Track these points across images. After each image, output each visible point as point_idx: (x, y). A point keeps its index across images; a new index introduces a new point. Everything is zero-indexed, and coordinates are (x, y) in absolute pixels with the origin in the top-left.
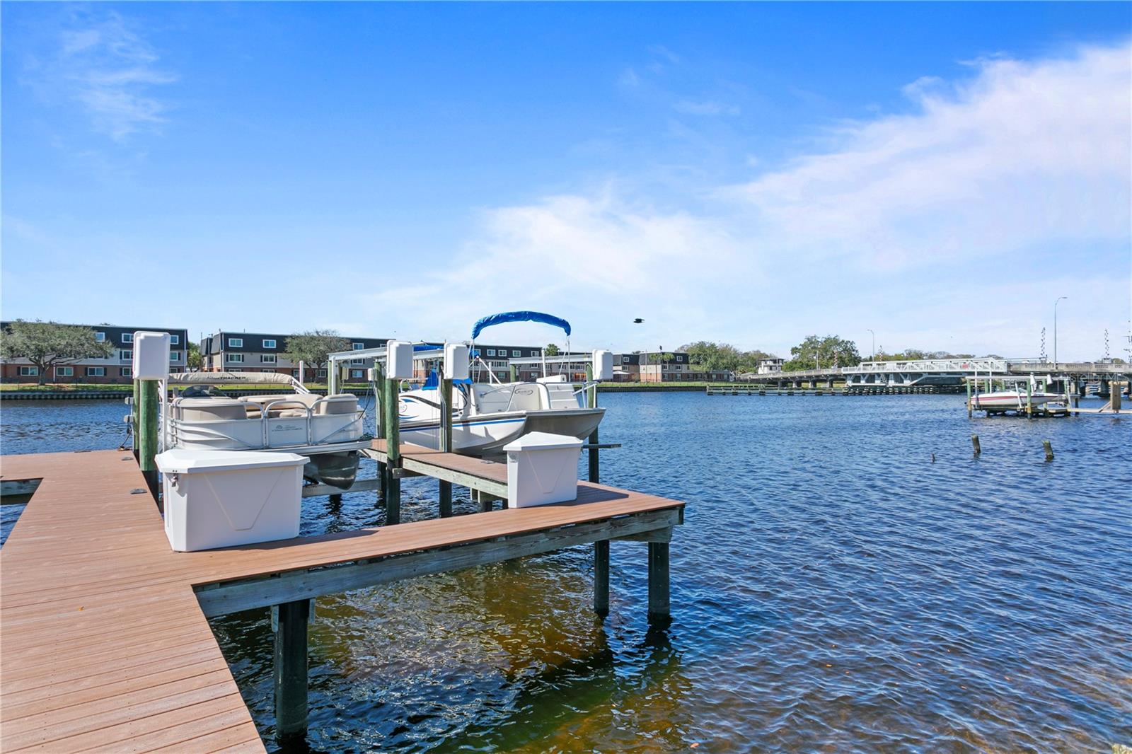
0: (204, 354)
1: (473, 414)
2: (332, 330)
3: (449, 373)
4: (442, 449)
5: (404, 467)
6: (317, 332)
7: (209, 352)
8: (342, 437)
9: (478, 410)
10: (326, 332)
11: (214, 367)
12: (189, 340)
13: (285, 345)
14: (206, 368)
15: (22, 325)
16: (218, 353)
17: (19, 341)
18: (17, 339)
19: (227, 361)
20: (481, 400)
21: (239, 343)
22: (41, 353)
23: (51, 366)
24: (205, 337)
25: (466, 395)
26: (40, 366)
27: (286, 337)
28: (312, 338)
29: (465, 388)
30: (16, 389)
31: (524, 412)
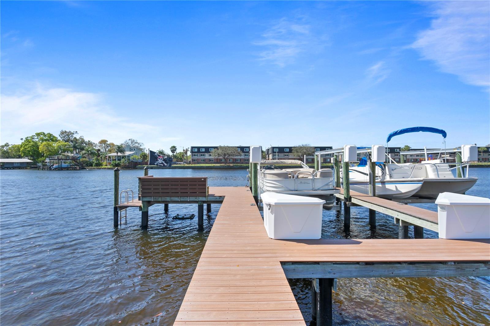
0: (267, 154)
1: (388, 178)
2: (308, 144)
3: (374, 159)
4: (371, 194)
5: (352, 202)
6: (303, 145)
7: (268, 154)
8: (326, 188)
9: (391, 177)
10: (306, 145)
11: (270, 158)
12: (262, 150)
13: (292, 150)
14: (267, 159)
15: (220, 147)
16: (271, 154)
17: (220, 152)
18: (220, 151)
19: (274, 156)
20: (392, 172)
21: (277, 150)
22: (225, 155)
23: (227, 159)
24: (267, 149)
25: (383, 170)
26: (225, 159)
27: (292, 147)
28: (301, 147)
29: (383, 167)
30: (219, 165)
31: (422, 179)
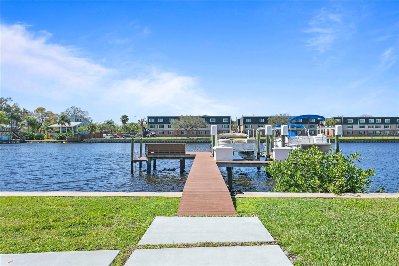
0: (237, 125)
2: (287, 113)
3: (283, 133)
6: (281, 115)
7: (239, 125)
8: (251, 148)
10: (285, 114)
11: (241, 130)
12: (232, 120)
13: (267, 121)
14: (238, 131)
15: (182, 117)
16: (242, 125)
17: (182, 122)
18: (181, 122)
19: (245, 128)
21: (249, 121)
22: (187, 126)
23: (190, 131)
24: (238, 119)
26: (187, 131)
27: (268, 117)
28: (279, 117)
30: (181, 139)
